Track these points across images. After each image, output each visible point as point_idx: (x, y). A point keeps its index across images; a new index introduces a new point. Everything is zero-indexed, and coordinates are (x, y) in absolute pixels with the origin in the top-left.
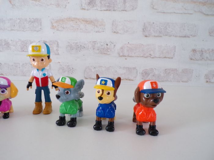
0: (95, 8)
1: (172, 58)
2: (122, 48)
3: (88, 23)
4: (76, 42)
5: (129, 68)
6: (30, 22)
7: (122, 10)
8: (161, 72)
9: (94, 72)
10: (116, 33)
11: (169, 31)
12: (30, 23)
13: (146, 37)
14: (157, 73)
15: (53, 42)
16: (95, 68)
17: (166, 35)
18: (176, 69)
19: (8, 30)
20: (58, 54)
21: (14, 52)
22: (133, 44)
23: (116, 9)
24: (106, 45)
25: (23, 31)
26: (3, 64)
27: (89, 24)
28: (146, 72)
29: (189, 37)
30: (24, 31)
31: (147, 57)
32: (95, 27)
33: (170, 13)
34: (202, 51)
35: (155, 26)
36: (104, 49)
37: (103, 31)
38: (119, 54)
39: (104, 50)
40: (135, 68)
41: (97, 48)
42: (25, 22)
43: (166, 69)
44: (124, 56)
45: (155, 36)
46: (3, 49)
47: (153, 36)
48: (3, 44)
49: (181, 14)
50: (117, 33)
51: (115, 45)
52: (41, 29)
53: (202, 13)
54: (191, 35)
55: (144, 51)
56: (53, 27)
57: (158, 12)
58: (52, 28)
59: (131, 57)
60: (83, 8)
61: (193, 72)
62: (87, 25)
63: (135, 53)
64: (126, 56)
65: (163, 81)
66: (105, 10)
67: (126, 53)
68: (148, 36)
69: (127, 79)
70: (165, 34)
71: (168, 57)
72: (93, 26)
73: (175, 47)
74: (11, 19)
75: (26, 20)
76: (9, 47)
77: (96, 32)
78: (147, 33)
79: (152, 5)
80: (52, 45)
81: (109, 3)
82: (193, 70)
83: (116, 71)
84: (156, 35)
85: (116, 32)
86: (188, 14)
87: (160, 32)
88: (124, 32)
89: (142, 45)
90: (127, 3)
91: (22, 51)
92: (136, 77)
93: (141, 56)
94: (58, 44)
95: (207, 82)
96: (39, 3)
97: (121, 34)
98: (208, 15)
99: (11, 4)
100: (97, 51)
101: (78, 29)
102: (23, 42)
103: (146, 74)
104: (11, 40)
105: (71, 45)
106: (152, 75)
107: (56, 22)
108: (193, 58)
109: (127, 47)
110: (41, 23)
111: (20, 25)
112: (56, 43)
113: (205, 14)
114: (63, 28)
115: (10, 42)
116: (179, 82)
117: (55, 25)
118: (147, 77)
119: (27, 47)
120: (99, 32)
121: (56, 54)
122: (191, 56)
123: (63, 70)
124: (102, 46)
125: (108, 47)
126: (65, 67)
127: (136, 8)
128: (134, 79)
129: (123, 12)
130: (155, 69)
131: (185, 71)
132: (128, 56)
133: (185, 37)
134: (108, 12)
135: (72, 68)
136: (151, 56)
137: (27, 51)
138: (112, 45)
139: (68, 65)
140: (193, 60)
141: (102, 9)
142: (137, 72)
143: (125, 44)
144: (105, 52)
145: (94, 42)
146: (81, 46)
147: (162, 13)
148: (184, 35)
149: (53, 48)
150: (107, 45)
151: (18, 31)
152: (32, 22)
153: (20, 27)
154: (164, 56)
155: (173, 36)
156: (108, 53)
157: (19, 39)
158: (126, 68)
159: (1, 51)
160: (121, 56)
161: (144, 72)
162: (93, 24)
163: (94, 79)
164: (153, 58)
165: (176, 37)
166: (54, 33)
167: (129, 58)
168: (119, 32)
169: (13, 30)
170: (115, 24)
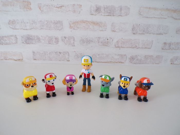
0: (100, 14)
1: (150, 48)
2: (117, 42)
3: (95, 24)
4: (87, 37)
7: (119, 16)
8: (142, 58)
9: (98, 57)
10: (114, 31)
11: (149, 30)
12: (54, 24)
13: (134, 34)
14: (139, 58)
15: (70, 37)
16: (99, 55)
17: (148, 33)
18: (152, 56)
19: (39, 29)
20: (74, 46)
21: (43, 44)
22: (125, 39)
23: (115, 14)
24: (107, 40)
25: (50, 30)
26: (36, 52)
27: (96, 25)
29: (162, 34)
31: (134, 48)
32: (100, 27)
33: (151, 18)
34: (170, 43)
35: (140, 26)
36: (105, 42)
37: (105, 30)
38: (115, 46)
39: (106, 43)
40: (125, 55)
41: (101, 42)
42: (51, 23)
43: (146, 56)
45: (140, 34)
47: (138, 34)
48: (36, 39)
49: (159, 18)
50: (115, 31)
51: (113, 40)
52: (62, 28)
53: (173, 17)
54: (164, 33)
55: (132, 43)
56: (71, 27)
57: (143, 17)
58: (70, 28)
59: (123, 47)
60: (92, 14)
61: (163, 58)
62: (95, 26)
63: (126, 45)
64: (120, 47)
65: (143, 63)
66: (107, 15)
67: (120, 45)
69: (120, 62)
70: (146, 32)
71: (148, 47)
73: (153, 41)
74: (41, 21)
76: (39, 40)
78: (135, 31)
79: (140, 12)
80: (70, 39)
81: (110, 11)
82: (163, 56)
83: (113, 57)
84: (141, 33)
86: (163, 18)
87: (144, 31)
88: (120, 30)
89: (131, 39)
90: (122, 11)
91: (49, 44)
92: (125, 61)
93: (130, 47)
94: (74, 39)
95: (171, 63)
96: (61, 10)
97: (117, 32)
98: (176, 19)
99: (40, 10)
100: (101, 44)
101: (88, 28)
102: (50, 37)
103: (132, 58)
104: (41, 36)
105: (83, 39)
106: (136, 59)
107: (73, 23)
109: (121, 41)
110: (62, 24)
111: (47, 26)
113: (175, 19)
114: (78, 28)
115: (41, 38)
116: (153, 64)
117: (72, 25)
118: (133, 61)
119: (52, 40)
120: (102, 31)
121: (73, 46)
122: (163, 47)
123: (77, 56)
124: (104, 40)
125: (108, 41)
126: (79, 55)
127: (128, 14)
128: (124, 62)
129: (120, 17)
130: (139, 55)
131: (158, 57)
132: (121, 47)
134: (109, 17)
136: (137, 47)
137: (52, 43)
138: (111, 39)
139: (81, 53)
140: (164, 49)
141: (105, 15)
142: (127, 57)
143: (120, 39)
144: (106, 45)
145: (99, 37)
146: (90, 40)
147: (146, 17)
148: (159, 33)
149: (71, 42)
150: (108, 39)
151: (46, 29)
152: (56, 24)
153: (47, 27)
154: (145, 47)
155: (152, 33)
156: (108, 45)
157: (47, 36)
158: (120, 55)
159: (34, 44)
160: (117, 47)
161: (131, 58)
162: (99, 25)
163: (98, 62)
164: (138, 48)
165: (153, 34)
166: (71, 31)
167: (122, 48)
168: (116, 31)
169: (42, 29)
170: (114, 25)
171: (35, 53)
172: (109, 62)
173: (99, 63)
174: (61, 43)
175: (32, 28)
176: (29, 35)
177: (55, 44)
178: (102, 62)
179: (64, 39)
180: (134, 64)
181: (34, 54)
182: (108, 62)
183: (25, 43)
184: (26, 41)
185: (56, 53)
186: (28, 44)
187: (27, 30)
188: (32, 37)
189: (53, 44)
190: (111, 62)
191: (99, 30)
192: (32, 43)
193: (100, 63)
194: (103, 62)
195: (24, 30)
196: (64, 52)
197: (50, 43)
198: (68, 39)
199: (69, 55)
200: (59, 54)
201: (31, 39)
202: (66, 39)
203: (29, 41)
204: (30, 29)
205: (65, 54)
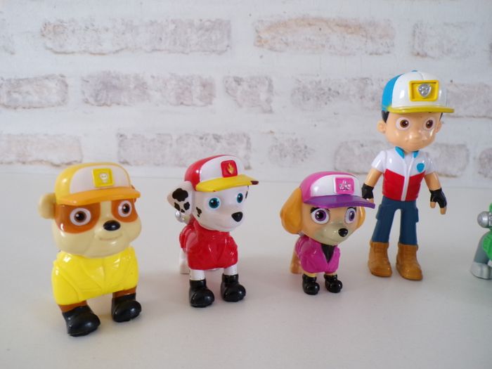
3: (350, 31)
4: (317, 79)
5: (447, 146)
6: (201, 29)
9: (360, 155)
10: (422, 56)
12: (200, 32)
15: (258, 80)
16: (362, 146)
19: (145, 51)
20: (271, 111)
21: (157, 105)
22: (463, 85)
25: (183, 53)
26: (129, 137)
27: (352, 33)
30: (186, 51)
32: (369, 41)
37: (389, 52)
40: (462, 146)
41: (370, 96)
42: (189, 30)
46: (131, 98)
48: (132, 86)
50: (425, 55)
52: (228, 46)
55: (489, 101)
56: (260, 42)
58: (258, 44)
62: (348, 36)
63: (465, 109)
72: (364, 39)
74: (152, 23)
75: (191, 24)
76: (145, 93)
77: (371, 54)
80: (256, 87)
85: (421, 53)
88: (443, 52)
89: (486, 86)
91: (177, 105)
92: (463, 169)
93: (481, 115)
94: (270, 85)
97: (433, 58)
100: (371, 104)
101: (323, 46)
102: (182, 80)
103: (490, 159)
104: (153, 77)
105: (304, 87)
107: (269, 28)
110: (229, 32)
111: (175, 39)
112: (267, 82)
114: (287, 44)
115: (150, 82)
117: (265, 35)
119: (190, 92)
120: (377, 54)
121: (265, 112)
123: (281, 150)
126: (286, 144)
128: (459, 174)
135: (303, 147)
137: (190, 103)
139: (294, 138)
142: (468, 156)
145: (364, 79)
146: (330, 90)
149: (259, 95)
151: (170, 52)
152: (207, 30)
153: (175, 43)
157: (172, 74)
159: (125, 105)
161: (486, 157)
162: (364, 34)
166: (261, 57)
168: (430, 53)
169: (156, 50)
170: (420, 33)
171: (126, 138)
174: (220, 101)
175: (122, 49)
176: (109, 74)
177: (202, 106)
179: (234, 84)
181: (122, 141)
183: (93, 102)
184: (97, 95)
185: (201, 138)
186: (104, 104)
187: (104, 54)
188: (118, 79)
189: (194, 105)
191: (366, 52)
192: (118, 104)
195: (94, 54)
196: (232, 135)
197: (182, 101)
198: (250, 87)
199: (248, 148)
200: (213, 142)
201: (115, 87)
202: (240, 87)
203: (107, 95)
204: (114, 53)
205: (234, 144)
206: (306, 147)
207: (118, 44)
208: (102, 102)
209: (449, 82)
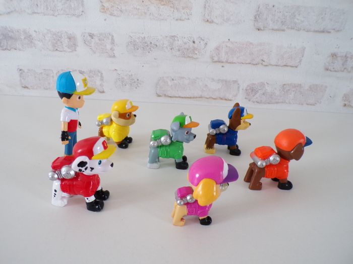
1: (296, 67)
2: (217, 49)
3: (163, 3)
4: (143, 36)
5: (226, 81)
8: (276, 89)
9: (172, 86)
10: (210, 22)
11: (297, 21)
13: (259, 30)
14: (269, 89)
15: (104, 35)
16: (173, 80)
17: (292, 28)
18: (300, 85)
19: (28, 13)
20: (114, 56)
21: (41, 51)
22: (236, 43)
24: (191, 44)
25: (53, 15)
26: (26, 71)
27: (164, 5)
28: (253, 88)
29: (329, 32)
30: (55, 15)
31: (256, 64)
32: (175, 11)
34: (346, 56)
35: (275, 11)
36: (188, 50)
37: (188, 19)
38: (212, 58)
39: (189, 52)
40: (235, 82)
41: (177, 48)
43: (285, 85)
44: (219, 62)
45: (273, 29)
46: (23, 46)
47: (270, 29)
48: (23, 37)
50: (212, 22)
51: (206, 44)
52: (83, 12)
54: (334, 29)
55: (252, 53)
56: (103, 9)
58: (102, 11)
59: (230, 63)
61: (325, 90)
62: (162, 7)
63: (238, 58)
64: (222, 62)
65: (277, 103)
67: (223, 57)
68: (262, 29)
69: (222, 99)
70: (290, 27)
71: (291, 64)
72: (172, 9)
73: (304, 49)
76: (31, 42)
77: (177, 20)
78: (260, 24)
80: (104, 40)
82: (326, 87)
83: (206, 85)
84: (276, 27)
85: (210, 21)
87: (283, 23)
88: (223, 20)
89: (251, 43)
91: (54, 51)
92: (236, 96)
93: (247, 62)
94: (113, 39)
95: (345, 105)
97: (217, 24)
100: (178, 53)
101: (145, 13)
102: (55, 34)
103: (252, 90)
104: (35, 31)
105: (135, 41)
106: (262, 92)
107: (109, 0)
108: (330, 67)
109: (227, 47)
110: (83, 1)
111: (47, 5)
112: (110, 38)
114: (121, 11)
115: (34, 35)
116: (302, 104)
117: (107, 5)
118: (254, 96)
119: (61, 42)
120: (181, 20)
121: (110, 57)
122: (327, 64)
123: (123, 82)
124: (185, 43)
125: (195, 45)
126: (125, 78)
128: (233, 99)
130: (268, 84)
131: (314, 88)
132: (227, 62)
133: (323, 32)
135: (136, 80)
136: (264, 63)
137: (62, 50)
138: (202, 42)
139: (130, 74)
140: (330, 71)
142: (239, 88)
143: (223, 42)
144: (190, 55)
145: (173, 36)
146: (151, 43)
148: (322, 29)
149: (106, 46)
150: (194, 42)
151: (44, 14)
153: (47, 8)
154: (284, 64)
155: (304, 30)
156: (195, 56)
157: (48, 30)
158: (222, 81)
159: (20, 50)
160: (216, 62)
161: (250, 89)
162: (172, 6)
163: (170, 97)
164: (267, 66)
165: (307, 31)
166: (105, 20)
167: (228, 65)
168: (215, 20)
169: (35, 13)
170: (209, 6)
171: (24, 72)
172: (197, 97)
173: (172, 99)
174: (81, 49)
175: (12, 12)
176: (6, 29)
177: (70, 52)
178: (180, 97)
179: (89, 38)
180: (256, 103)
181: (21, 73)
182: (194, 98)
186: (5, 49)
188: (13, 32)
189: (65, 51)
190: (201, 97)
191: (174, 18)
192: (16, 49)
193: (174, 98)
194: (182, 98)
196: (91, 71)
197: (56, 48)
198: (99, 40)
199: (102, 79)
201: (11, 38)
202: (93, 40)
203: (7, 43)
204: (7, 14)
205: (93, 77)
206: (138, 80)
207: (9, 8)
208: (5, 47)
209: (228, 40)
